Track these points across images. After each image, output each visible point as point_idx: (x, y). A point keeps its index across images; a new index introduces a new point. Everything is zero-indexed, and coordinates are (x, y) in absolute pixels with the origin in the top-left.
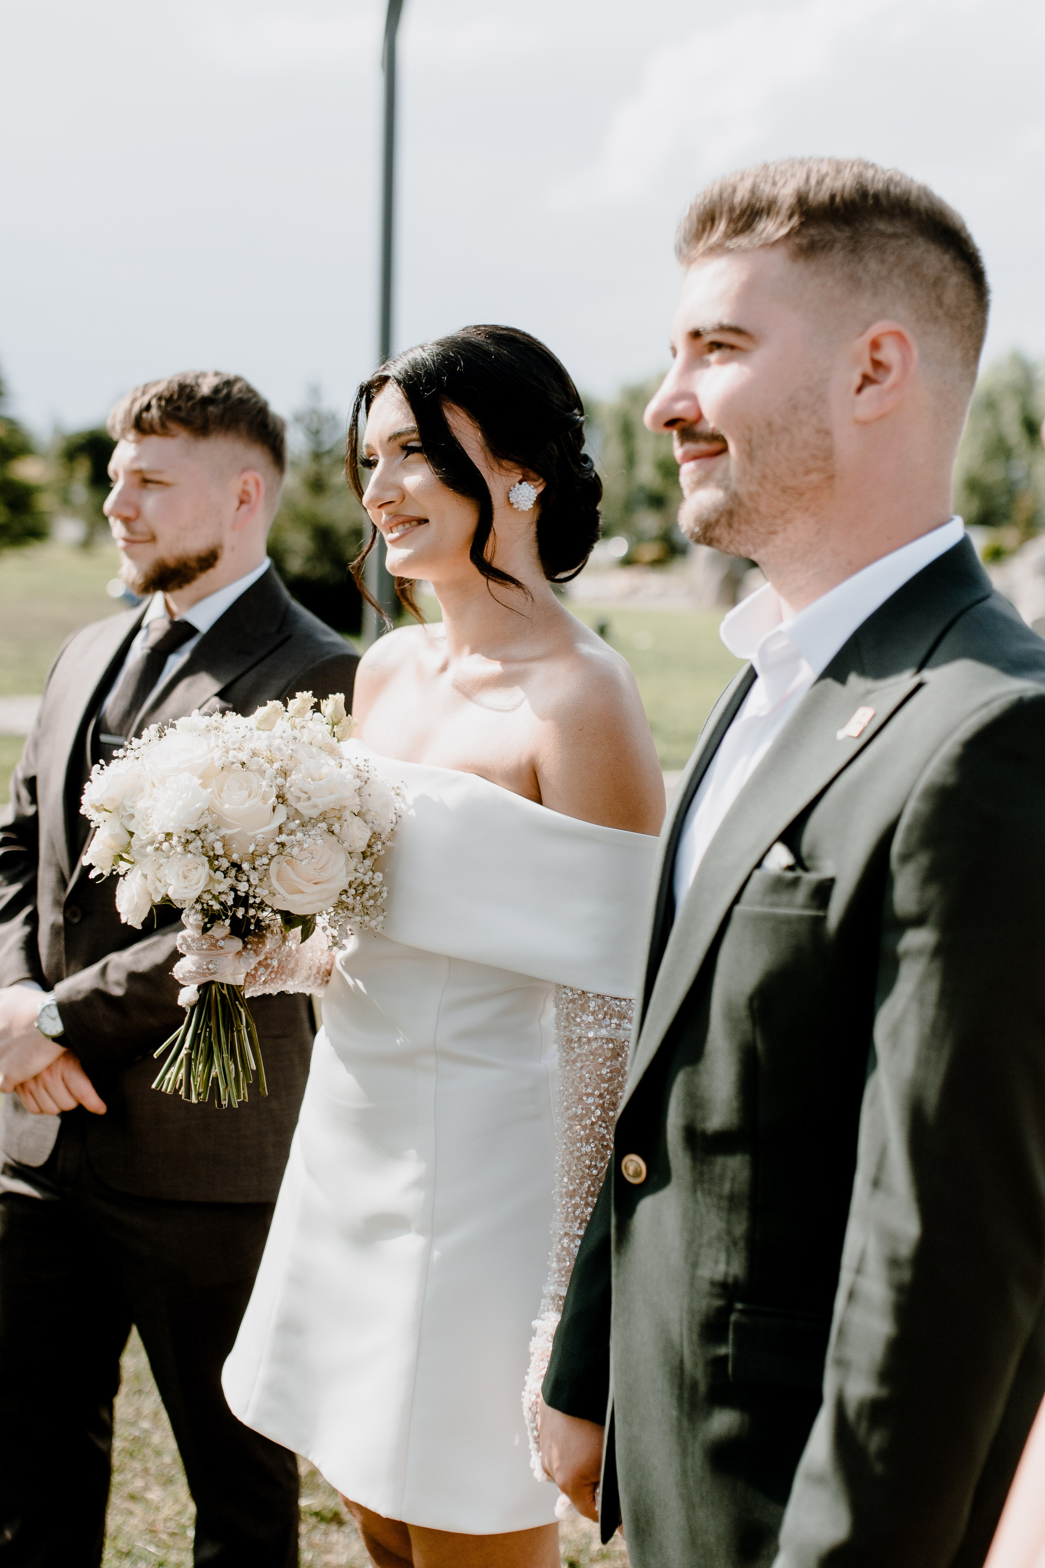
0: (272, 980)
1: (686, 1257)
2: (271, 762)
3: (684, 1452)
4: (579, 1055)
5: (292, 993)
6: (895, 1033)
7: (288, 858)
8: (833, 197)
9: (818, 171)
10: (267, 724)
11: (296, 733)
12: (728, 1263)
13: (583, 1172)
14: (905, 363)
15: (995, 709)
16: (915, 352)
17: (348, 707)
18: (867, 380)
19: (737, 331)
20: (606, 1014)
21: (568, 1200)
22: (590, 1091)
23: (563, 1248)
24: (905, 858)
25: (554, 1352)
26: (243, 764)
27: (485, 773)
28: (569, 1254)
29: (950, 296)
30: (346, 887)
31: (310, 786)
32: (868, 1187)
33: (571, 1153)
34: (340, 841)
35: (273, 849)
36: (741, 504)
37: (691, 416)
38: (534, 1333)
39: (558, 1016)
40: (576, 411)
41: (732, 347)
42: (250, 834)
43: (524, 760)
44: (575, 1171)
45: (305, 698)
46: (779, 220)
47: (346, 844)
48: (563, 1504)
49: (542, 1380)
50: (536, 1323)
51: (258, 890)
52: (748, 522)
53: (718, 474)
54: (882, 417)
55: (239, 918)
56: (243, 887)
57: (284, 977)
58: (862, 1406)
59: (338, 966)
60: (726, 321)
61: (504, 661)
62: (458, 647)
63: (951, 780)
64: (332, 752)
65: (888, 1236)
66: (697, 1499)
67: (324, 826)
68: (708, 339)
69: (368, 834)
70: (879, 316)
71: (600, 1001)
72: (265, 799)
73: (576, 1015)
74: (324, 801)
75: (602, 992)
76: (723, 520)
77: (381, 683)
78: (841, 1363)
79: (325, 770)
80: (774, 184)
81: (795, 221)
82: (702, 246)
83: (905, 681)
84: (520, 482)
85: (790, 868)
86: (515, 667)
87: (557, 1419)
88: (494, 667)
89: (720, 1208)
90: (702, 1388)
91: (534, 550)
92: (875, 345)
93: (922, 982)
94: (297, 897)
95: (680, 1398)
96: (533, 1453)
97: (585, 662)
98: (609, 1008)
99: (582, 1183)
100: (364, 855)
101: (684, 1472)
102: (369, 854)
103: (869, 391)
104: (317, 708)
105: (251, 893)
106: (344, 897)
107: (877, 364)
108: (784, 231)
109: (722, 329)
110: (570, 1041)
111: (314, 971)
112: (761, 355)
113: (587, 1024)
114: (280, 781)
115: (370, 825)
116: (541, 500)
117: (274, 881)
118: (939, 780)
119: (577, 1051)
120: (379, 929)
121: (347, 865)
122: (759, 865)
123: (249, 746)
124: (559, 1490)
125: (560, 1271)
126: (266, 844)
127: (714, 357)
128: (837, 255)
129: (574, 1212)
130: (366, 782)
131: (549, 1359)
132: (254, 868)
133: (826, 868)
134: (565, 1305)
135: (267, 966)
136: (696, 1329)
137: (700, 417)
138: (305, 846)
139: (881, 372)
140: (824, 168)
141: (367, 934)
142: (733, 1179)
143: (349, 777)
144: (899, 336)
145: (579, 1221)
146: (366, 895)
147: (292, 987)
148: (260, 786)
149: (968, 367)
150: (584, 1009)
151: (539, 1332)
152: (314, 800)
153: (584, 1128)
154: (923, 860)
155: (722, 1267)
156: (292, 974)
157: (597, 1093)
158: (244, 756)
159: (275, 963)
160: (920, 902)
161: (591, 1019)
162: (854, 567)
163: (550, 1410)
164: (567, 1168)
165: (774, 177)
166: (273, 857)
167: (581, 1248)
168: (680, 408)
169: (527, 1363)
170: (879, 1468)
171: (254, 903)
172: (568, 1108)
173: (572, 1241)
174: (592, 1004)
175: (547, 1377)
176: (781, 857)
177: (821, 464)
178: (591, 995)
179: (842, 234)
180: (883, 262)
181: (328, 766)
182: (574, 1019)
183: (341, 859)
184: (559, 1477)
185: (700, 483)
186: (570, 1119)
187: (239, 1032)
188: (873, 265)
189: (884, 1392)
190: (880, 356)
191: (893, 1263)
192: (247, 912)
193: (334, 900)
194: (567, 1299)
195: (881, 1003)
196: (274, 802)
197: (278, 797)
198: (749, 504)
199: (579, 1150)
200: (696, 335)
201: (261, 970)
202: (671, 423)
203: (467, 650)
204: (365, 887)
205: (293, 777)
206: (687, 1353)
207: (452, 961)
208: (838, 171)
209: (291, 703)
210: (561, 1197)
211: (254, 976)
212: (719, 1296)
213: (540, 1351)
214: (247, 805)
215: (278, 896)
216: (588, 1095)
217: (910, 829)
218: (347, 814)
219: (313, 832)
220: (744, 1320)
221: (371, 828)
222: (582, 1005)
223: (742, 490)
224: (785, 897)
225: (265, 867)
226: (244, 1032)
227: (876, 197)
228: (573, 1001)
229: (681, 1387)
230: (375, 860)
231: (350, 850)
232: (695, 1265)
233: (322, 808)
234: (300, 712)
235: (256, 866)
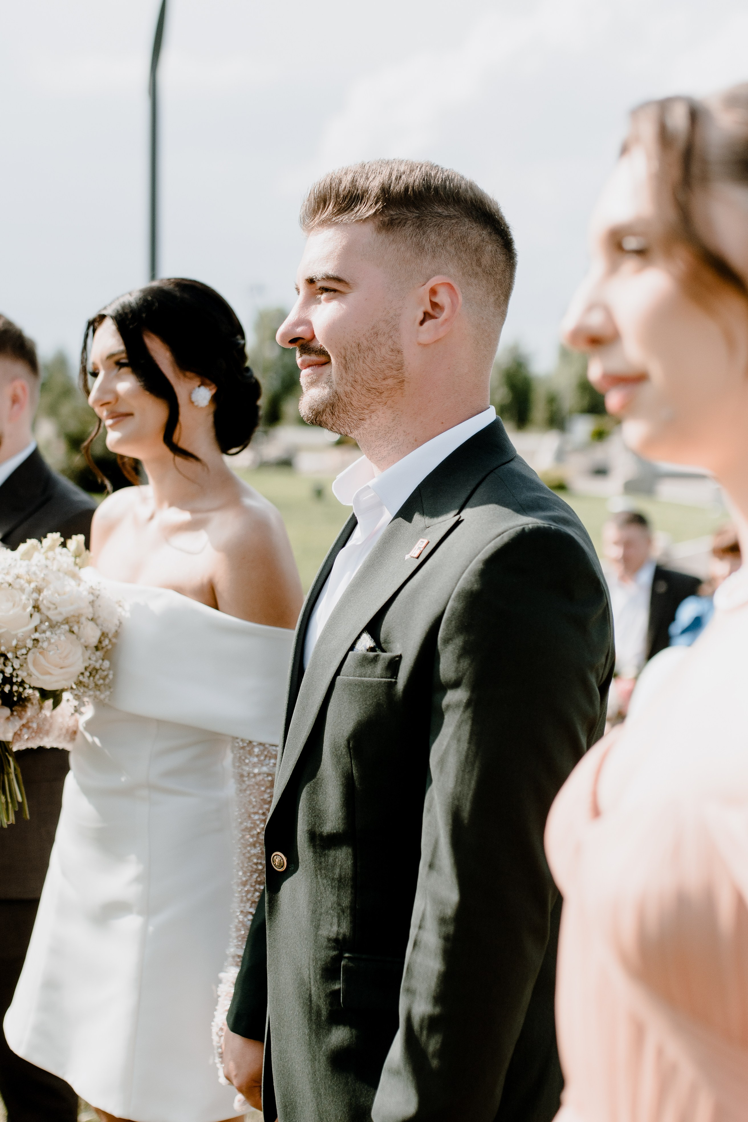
0: (33, 737)
1: (312, 921)
2: (29, 582)
3: (313, 1059)
4: (249, 786)
5: (49, 748)
6: (442, 762)
7: (41, 650)
8: (407, 189)
9: (398, 170)
10: (28, 556)
11: (49, 563)
12: (339, 926)
13: (252, 867)
14: (453, 304)
15: (505, 538)
16: (460, 298)
17: (87, 545)
18: (427, 316)
19: (338, 279)
20: (266, 756)
21: (242, 887)
22: (255, 810)
23: (240, 922)
24: (447, 641)
25: (235, 994)
26: (10, 585)
27: (179, 590)
28: (244, 925)
29: (486, 260)
30: (83, 670)
31: (57, 598)
32: (427, 868)
33: (244, 854)
34: (78, 638)
35: (29, 643)
36: (339, 399)
37: (308, 336)
38: (220, 981)
39: (234, 758)
40: (239, 337)
41: (335, 291)
42: (13, 633)
43: (205, 580)
44: (247, 867)
45: (54, 538)
46: (369, 204)
47: (83, 640)
48: (239, 1101)
49: (227, 1013)
50: (222, 975)
51: (19, 672)
52: (345, 411)
53: (324, 378)
54: (436, 342)
55: (5, 692)
56: (8, 670)
57: (41, 735)
58: (422, 1020)
59: (81, 728)
60: (331, 273)
61: (193, 511)
62: (160, 502)
63: (476, 587)
64: (74, 576)
65: (438, 901)
66: (322, 1091)
67: (66, 627)
68: (319, 284)
69: (98, 634)
70: (436, 272)
71: (262, 748)
72: (24, 608)
73: (246, 758)
74: (66, 610)
75: (263, 740)
76: (328, 410)
77: (110, 529)
78: (408, 990)
79: (68, 589)
80: (367, 178)
81: (379, 205)
82: (317, 219)
83: (449, 519)
84: (199, 386)
85: (372, 649)
86: (199, 516)
87: (237, 1040)
88: (185, 516)
89: (333, 887)
90: (324, 1012)
91: (212, 434)
92: (433, 292)
93: (459, 727)
94: (47, 678)
95: (310, 1019)
96: (219, 1065)
97: (246, 511)
98: (268, 752)
99: (251, 875)
100: (97, 648)
101: (314, 1073)
102: (100, 648)
103: (428, 323)
104: (64, 545)
105: (14, 674)
106: (81, 678)
107: (434, 305)
108: (372, 212)
109: (328, 278)
110: (242, 776)
111: (64, 731)
112: (353, 297)
113: (252, 764)
114: (35, 595)
115: (100, 627)
116: (215, 399)
117: (31, 666)
118: (468, 587)
119: (247, 783)
120: (107, 701)
121: (83, 655)
122: (352, 648)
123: (14, 572)
124: (236, 1091)
125: (237, 937)
126: (24, 640)
127: (324, 296)
128: (408, 230)
129: (246, 896)
130: (97, 597)
131: (231, 998)
132: (17, 657)
133: (396, 650)
134: (243, 962)
135: (29, 728)
136: (319, 971)
137: (314, 337)
138: (52, 641)
139: (438, 310)
140: (402, 169)
141: (99, 705)
142: (341, 867)
143: (85, 593)
144: (449, 285)
145: (250, 902)
146: (97, 677)
147: (48, 743)
148: (21, 600)
149: (499, 307)
150: (250, 753)
151: (224, 981)
152: (59, 609)
153: (252, 836)
154: (458, 642)
155: (335, 928)
156: (47, 733)
157: (261, 812)
158: (10, 579)
159: (34, 725)
160: (457, 670)
161: (255, 760)
162: (418, 443)
163: (232, 1034)
164: (241, 865)
165: (367, 174)
166: (30, 649)
167: (253, 921)
168: (300, 331)
169: (216, 1003)
170: (435, 1063)
171: (17, 681)
172: (241, 823)
173: (246, 916)
174: (256, 750)
175: (230, 1011)
176: (366, 641)
177: (395, 372)
178: (255, 744)
179: (411, 215)
180: (439, 234)
181: (70, 585)
182: (244, 760)
183: (79, 651)
184: (235, 1082)
185: (313, 383)
186: (243, 830)
187: (8, 774)
188: (433, 237)
189: (437, 1010)
190: (436, 300)
191: (443, 921)
192: (12, 688)
193: (75, 679)
194: (244, 958)
195: (434, 741)
196: (31, 611)
197: (34, 607)
198: (345, 399)
199: (249, 852)
200: (311, 281)
201: (25, 730)
202: (293, 341)
203: (166, 505)
204: (97, 670)
205: (45, 593)
206: (313, 989)
207: (160, 723)
208: (411, 171)
209: (44, 541)
210: (238, 886)
211: (19, 735)
212: (334, 948)
213: (225, 994)
214: (11, 612)
215: (33, 677)
216: (256, 813)
217: (449, 620)
218: (83, 619)
219: (58, 632)
220: (351, 964)
221: (101, 630)
222: (249, 751)
223: (340, 390)
224: (369, 670)
225: (24, 656)
226: (13, 776)
227: (436, 189)
228: (243, 748)
229: (310, 1012)
230: (106, 652)
231: (86, 644)
232: (317, 927)
233: (65, 615)
234: (51, 548)
235: (18, 656)
